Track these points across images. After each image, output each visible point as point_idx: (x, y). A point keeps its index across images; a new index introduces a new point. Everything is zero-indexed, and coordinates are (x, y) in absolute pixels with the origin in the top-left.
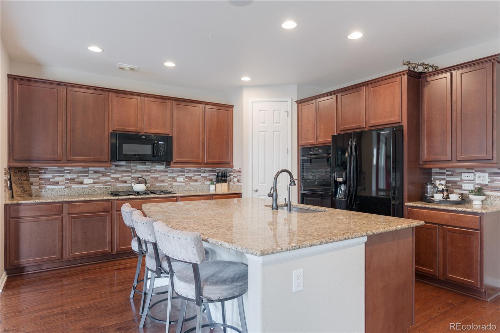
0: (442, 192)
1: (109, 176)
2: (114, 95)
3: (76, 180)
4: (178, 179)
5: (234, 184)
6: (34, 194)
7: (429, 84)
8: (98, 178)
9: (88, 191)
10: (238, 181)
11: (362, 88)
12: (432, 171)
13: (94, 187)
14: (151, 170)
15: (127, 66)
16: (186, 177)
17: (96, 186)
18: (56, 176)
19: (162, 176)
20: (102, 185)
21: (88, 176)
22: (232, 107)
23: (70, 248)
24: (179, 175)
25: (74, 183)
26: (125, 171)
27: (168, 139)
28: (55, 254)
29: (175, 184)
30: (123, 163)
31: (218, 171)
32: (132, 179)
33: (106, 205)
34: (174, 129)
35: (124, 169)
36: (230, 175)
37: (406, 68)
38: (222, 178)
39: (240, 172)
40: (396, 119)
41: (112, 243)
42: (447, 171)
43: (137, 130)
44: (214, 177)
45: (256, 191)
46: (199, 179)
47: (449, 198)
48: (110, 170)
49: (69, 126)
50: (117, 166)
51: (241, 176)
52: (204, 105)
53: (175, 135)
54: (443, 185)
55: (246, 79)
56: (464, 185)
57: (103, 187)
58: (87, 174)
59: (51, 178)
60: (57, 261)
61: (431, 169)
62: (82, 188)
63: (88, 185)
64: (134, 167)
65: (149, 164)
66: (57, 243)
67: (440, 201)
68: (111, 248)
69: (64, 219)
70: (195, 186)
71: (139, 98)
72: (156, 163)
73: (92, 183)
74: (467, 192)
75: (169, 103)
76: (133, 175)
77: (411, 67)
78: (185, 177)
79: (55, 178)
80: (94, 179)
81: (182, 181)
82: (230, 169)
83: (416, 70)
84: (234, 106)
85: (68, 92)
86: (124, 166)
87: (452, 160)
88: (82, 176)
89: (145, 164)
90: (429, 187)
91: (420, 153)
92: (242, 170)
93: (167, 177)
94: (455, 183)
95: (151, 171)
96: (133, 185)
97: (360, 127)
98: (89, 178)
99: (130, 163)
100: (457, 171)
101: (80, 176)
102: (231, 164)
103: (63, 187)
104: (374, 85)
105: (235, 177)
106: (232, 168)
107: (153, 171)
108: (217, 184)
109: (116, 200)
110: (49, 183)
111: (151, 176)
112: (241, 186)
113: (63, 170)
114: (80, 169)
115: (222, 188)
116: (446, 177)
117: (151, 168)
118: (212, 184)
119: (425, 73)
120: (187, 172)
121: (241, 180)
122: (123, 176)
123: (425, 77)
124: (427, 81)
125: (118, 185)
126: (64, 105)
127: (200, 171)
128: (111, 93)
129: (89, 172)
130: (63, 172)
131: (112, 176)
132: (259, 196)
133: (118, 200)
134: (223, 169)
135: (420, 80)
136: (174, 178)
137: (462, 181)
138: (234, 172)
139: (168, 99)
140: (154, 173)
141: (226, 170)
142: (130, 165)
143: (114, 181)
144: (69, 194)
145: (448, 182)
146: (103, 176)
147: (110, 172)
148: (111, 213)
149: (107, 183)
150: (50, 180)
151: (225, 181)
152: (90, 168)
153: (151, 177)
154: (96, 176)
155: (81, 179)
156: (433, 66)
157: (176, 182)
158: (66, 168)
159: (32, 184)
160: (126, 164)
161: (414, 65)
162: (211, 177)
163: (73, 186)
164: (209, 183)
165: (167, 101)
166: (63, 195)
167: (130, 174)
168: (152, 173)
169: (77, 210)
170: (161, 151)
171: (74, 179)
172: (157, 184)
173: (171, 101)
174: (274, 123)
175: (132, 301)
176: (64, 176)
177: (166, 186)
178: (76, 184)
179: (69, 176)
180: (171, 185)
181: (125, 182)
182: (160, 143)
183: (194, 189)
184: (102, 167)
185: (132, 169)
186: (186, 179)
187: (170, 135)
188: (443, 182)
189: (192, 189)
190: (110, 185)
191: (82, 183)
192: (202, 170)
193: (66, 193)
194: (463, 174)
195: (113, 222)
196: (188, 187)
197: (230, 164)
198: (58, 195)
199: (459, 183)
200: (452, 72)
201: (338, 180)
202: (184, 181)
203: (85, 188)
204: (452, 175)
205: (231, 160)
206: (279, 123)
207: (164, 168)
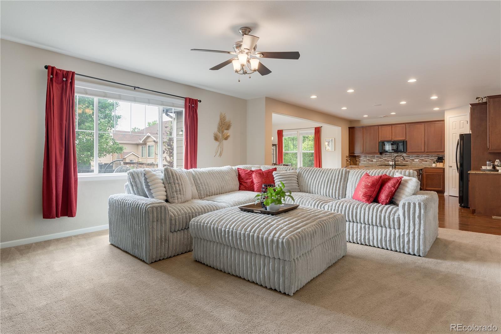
1: (382, 159)
2: (381, 127)
3: (370, 160)
4: (415, 160)
6: (357, 164)
9: (374, 164)
16: (420, 159)
18: (364, 159)
19: (407, 158)
20: (380, 162)
22: (443, 121)
24: (416, 158)
27: (404, 143)
29: (413, 163)
32: (392, 160)
34: (408, 137)
35: (388, 156)
38: (440, 160)
43: (390, 139)
44: (435, 160)
45: (451, 167)
48: (382, 156)
50: (385, 154)
52: (425, 123)
53: (407, 139)
58: (374, 158)
59: (362, 159)
63: (374, 162)
64: (393, 154)
65: (400, 153)
70: (425, 164)
71: (391, 126)
72: (403, 153)
80: (377, 160)
81: (418, 161)
83: (481, 101)
89: (398, 153)
93: (410, 159)
99: (391, 153)
108: (437, 163)
110: (362, 161)
113: (366, 156)
114: (372, 156)
115: (440, 165)
117: (401, 155)
118: (434, 163)
120: (421, 157)
122: (388, 159)
125: (386, 162)
128: (379, 127)
131: (383, 158)
132: (453, 170)
136: (413, 160)
139: (404, 124)
146: (380, 158)
149: (382, 161)
151: (442, 162)
152: (375, 156)
153: (401, 159)
154: (377, 158)
155: (372, 160)
159: (357, 161)
163: (369, 162)
167: (391, 158)
172: (404, 162)
173: (406, 124)
174: (461, 128)
177: (408, 163)
179: (368, 159)
180: (411, 163)
181: (389, 161)
182: (400, 144)
183: (424, 166)
185: (391, 156)
191: (372, 161)
196: (421, 164)
197: (442, 152)
205: (444, 150)
206: (463, 128)
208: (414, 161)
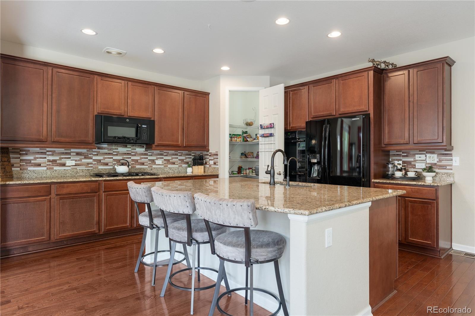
0: (400, 170)
1: (91, 158)
2: (99, 78)
3: (58, 162)
4: (157, 162)
5: (210, 166)
6: (15, 176)
7: (390, 79)
8: (80, 160)
9: (71, 172)
10: (215, 164)
11: (333, 80)
12: (390, 153)
13: (76, 169)
14: (132, 152)
15: (114, 51)
16: (165, 160)
17: (79, 168)
18: (38, 158)
19: (142, 158)
20: (84, 167)
21: (70, 158)
22: (208, 94)
23: (58, 228)
24: (158, 158)
25: (56, 164)
26: (107, 153)
27: (151, 123)
28: (42, 235)
29: (154, 166)
30: (105, 146)
31: (194, 154)
32: (114, 161)
33: (93, 185)
34: (156, 114)
35: (106, 151)
36: (205, 158)
37: (371, 64)
38: (199, 161)
39: (217, 155)
40: (363, 108)
41: (99, 223)
42: (403, 153)
43: (121, 113)
44: (190, 160)
46: (176, 162)
47: (407, 175)
48: (92, 152)
49: (54, 107)
50: (99, 148)
51: (217, 158)
52: (183, 92)
53: (156, 119)
54: (400, 164)
55: (225, 68)
56: (417, 164)
57: (86, 169)
58: (70, 156)
59: (33, 160)
60: (45, 243)
61: (389, 151)
62: (65, 170)
63: (70, 166)
64: (116, 149)
65: (130, 146)
66: (45, 224)
67: (401, 178)
68: (98, 228)
69: (52, 200)
70: (173, 169)
71: (123, 82)
72: (136, 146)
73: (74, 165)
74: (421, 170)
75: (151, 88)
76: (115, 158)
77: (375, 64)
78: (163, 159)
79: (37, 160)
80: (76, 161)
81: (161, 163)
82: (205, 153)
83: (379, 67)
84: (210, 93)
85: (54, 73)
86: (105, 149)
87: (409, 143)
88: (64, 158)
89: (126, 147)
90: (390, 166)
91: (382, 138)
92: (218, 153)
93: (147, 160)
94: (409, 163)
95: (132, 154)
96: (116, 167)
97: (331, 115)
98: (72, 160)
99: (111, 146)
100: (411, 153)
101: (63, 158)
102: (207, 148)
103: (45, 168)
104: (344, 78)
105: (212, 160)
106: (208, 151)
107: (134, 154)
108: (193, 167)
109: (103, 181)
110: (30, 165)
111: (132, 158)
112: (218, 168)
113: (45, 151)
114: (62, 150)
115: (199, 170)
116: (402, 158)
117: (132, 151)
118: (189, 166)
119: (386, 70)
120: (165, 155)
121: (218, 162)
122: (105, 158)
123: (386, 73)
124: (388, 77)
125: (101, 167)
126: (49, 86)
127: (178, 154)
128: (96, 76)
129: (72, 154)
130: (44, 153)
131: (94, 158)
133: (105, 181)
134: (198, 153)
135: (382, 75)
136: (153, 161)
137: (415, 161)
138: (210, 156)
139: (150, 85)
140: (135, 155)
141: (201, 153)
142: (112, 147)
143: (96, 163)
144: (51, 176)
145: (404, 162)
146: (85, 158)
147: (92, 154)
148: (99, 194)
149: (89, 165)
150: (32, 161)
151: (202, 164)
152: (72, 150)
153: (132, 160)
154: (78, 158)
155: (63, 161)
156: (392, 64)
157: (156, 164)
158: (48, 149)
159: (13, 165)
160: (108, 146)
161: (378, 63)
162: (188, 160)
163: (56, 168)
164: (186, 166)
165: (150, 86)
166: (45, 177)
167: (112, 156)
168: (133, 155)
169: (65, 191)
170: (144, 134)
171: (56, 161)
172: (138, 167)
173: (153, 86)
175: (136, 275)
176: (45, 158)
177: (146, 168)
178: (58, 166)
179: (51, 158)
180: (150, 168)
181: (107, 164)
182: (143, 126)
183: (172, 171)
184: (84, 148)
185: (113, 151)
186: (164, 162)
187: (152, 119)
188: (401, 162)
189: (170, 172)
190: (92, 167)
191: (64, 165)
192: (179, 153)
193: (48, 175)
194: (416, 155)
195: (100, 203)
196: (166, 169)
197: (205, 147)
198: (40, 176)
199: (413, 163)
200: (409, 70)
201: (312, 161)
202: (163, 164)
203: (67, 170)
204: (407, 156)
205: (207, 144)
207: (144, 151)
208: (155, 164)
